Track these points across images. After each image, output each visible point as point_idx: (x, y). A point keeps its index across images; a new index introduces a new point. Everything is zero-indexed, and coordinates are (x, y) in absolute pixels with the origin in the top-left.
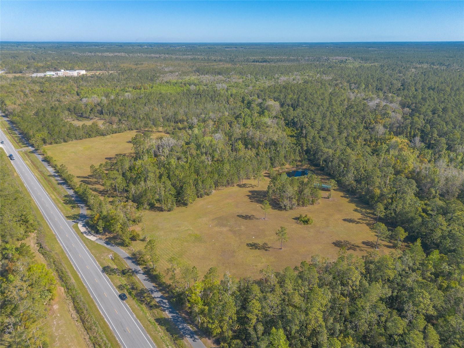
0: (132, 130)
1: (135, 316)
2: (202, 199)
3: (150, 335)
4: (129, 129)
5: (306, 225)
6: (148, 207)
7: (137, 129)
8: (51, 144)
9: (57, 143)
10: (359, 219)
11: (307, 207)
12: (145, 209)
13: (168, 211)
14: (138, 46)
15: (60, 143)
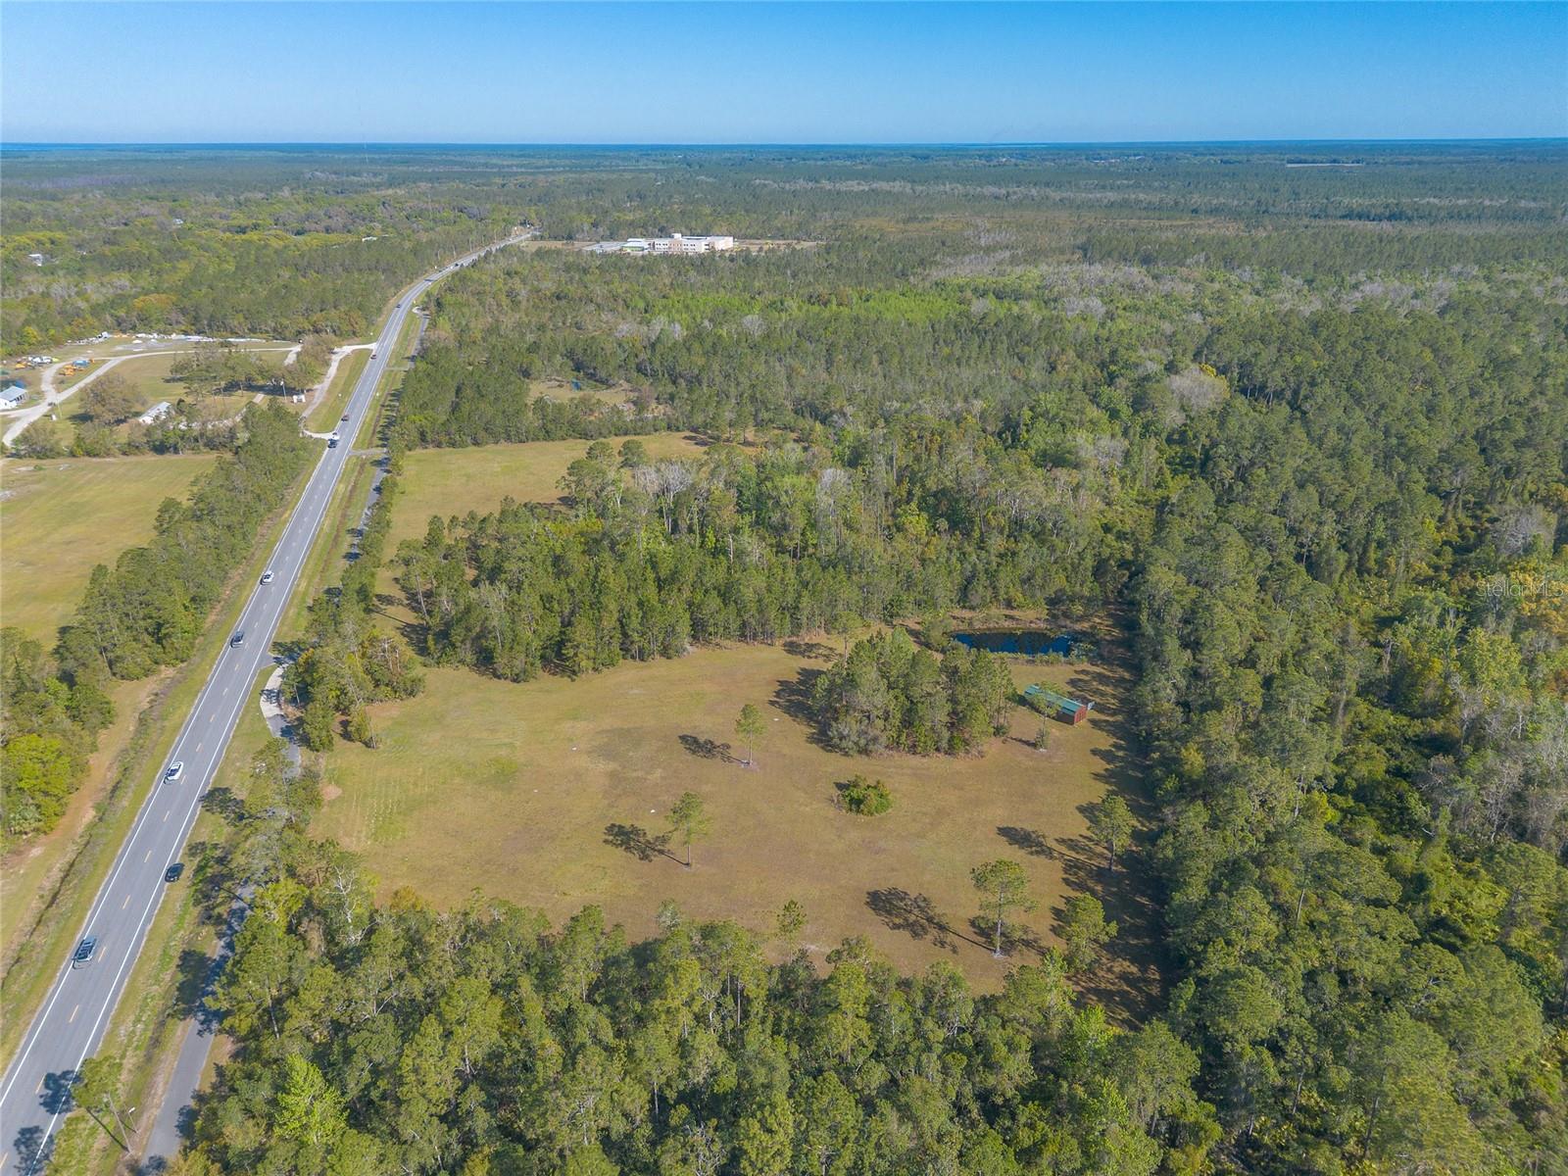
0: (678, 430)
1: (149, 927)
2: (642, 664)
3: (133, 980)
4: (669, 428)
5: (853, 815)
6: (470, 657)
7: (695, 430)
8: (439, 445)
9: (453, 445)
10: (1061, 841)
11: (925, 760)
12: (462, 662)
13: (514, 681)
14: (980, 156)
15: (463, 445)
